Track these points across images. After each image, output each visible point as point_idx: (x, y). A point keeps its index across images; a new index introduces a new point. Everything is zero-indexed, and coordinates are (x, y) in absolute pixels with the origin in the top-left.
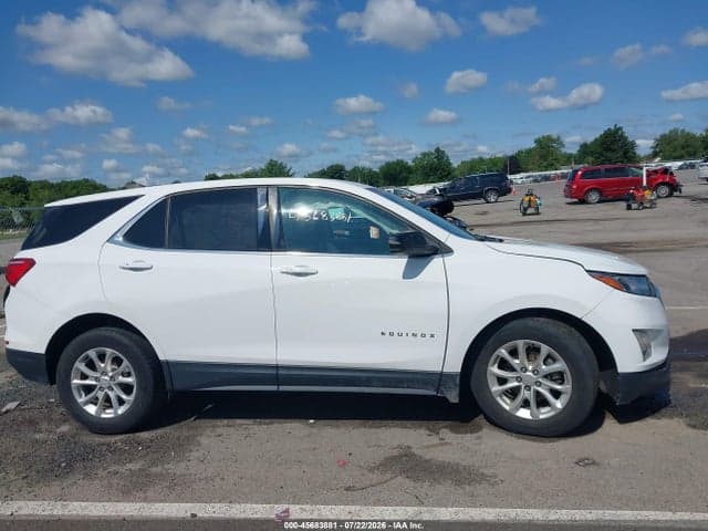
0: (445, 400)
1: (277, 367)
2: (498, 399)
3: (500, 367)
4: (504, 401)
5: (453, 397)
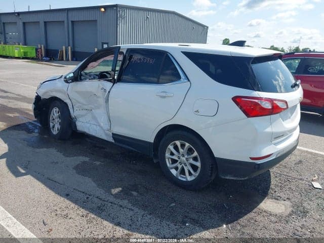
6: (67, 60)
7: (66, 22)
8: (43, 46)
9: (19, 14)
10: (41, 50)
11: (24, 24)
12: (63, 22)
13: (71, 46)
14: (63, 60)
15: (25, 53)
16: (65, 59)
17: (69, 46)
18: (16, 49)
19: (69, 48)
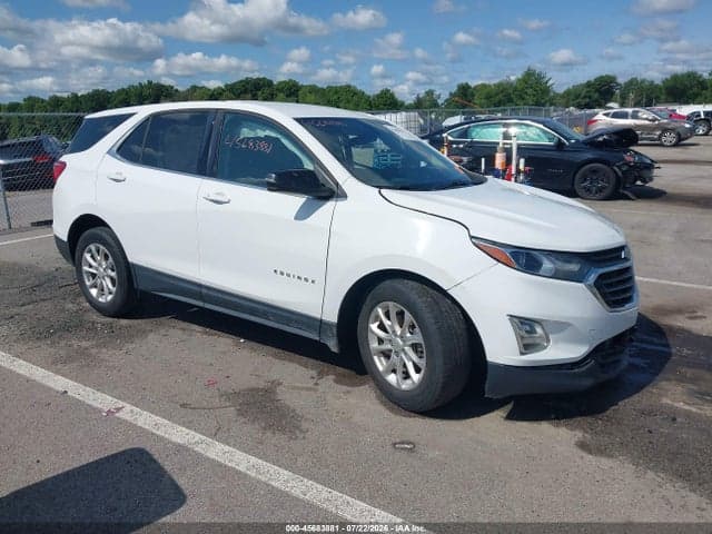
0: (325, 347)
1: (200, 286)
2: (376, 358)
3: (379, 327)
4: (380, 361)
5: (333, 345)
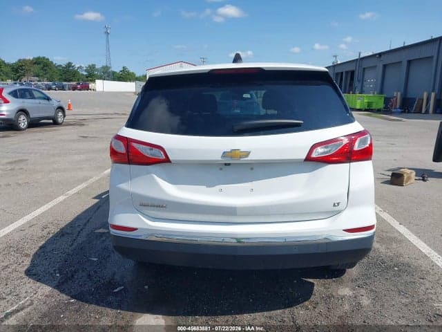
6: (427, 112)
7: (435, 58)
8: (399, 94)
9: (380, 54)
10: (397, 99)
11: (385, 66)
12: (432, 57)
13: (437, 91)
14: (420, 112)
15: (369, 104)
16: (423, 111)
17: (433, 91)
18: (359, 99)
19: (433, 95)
